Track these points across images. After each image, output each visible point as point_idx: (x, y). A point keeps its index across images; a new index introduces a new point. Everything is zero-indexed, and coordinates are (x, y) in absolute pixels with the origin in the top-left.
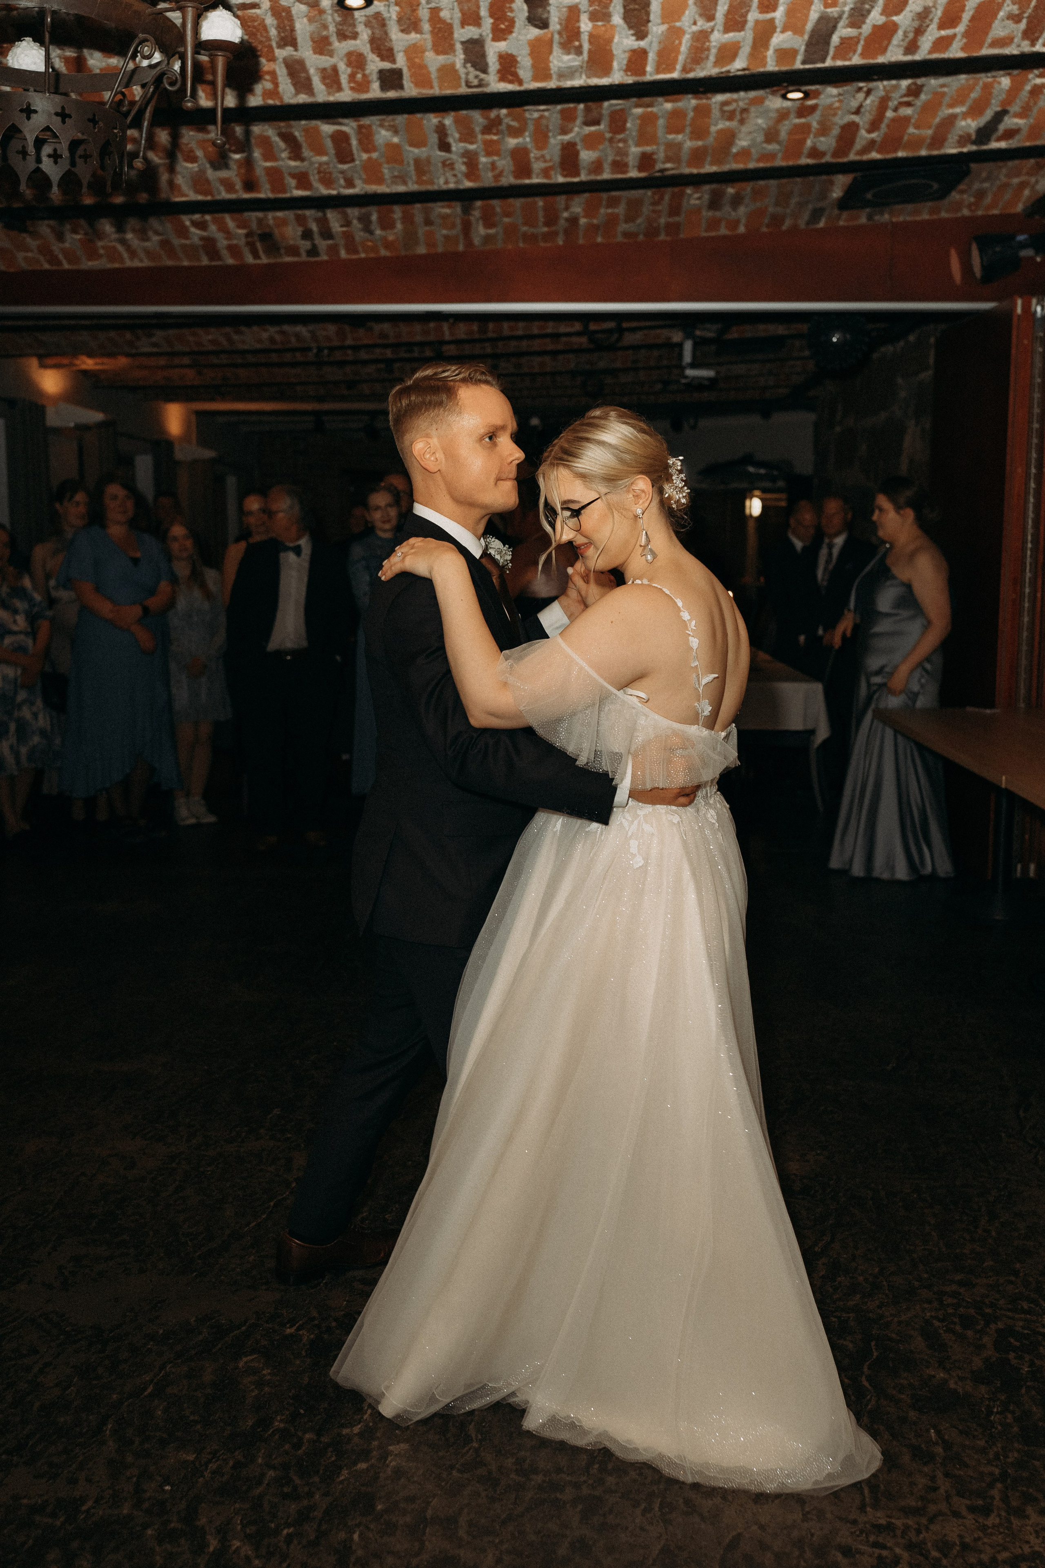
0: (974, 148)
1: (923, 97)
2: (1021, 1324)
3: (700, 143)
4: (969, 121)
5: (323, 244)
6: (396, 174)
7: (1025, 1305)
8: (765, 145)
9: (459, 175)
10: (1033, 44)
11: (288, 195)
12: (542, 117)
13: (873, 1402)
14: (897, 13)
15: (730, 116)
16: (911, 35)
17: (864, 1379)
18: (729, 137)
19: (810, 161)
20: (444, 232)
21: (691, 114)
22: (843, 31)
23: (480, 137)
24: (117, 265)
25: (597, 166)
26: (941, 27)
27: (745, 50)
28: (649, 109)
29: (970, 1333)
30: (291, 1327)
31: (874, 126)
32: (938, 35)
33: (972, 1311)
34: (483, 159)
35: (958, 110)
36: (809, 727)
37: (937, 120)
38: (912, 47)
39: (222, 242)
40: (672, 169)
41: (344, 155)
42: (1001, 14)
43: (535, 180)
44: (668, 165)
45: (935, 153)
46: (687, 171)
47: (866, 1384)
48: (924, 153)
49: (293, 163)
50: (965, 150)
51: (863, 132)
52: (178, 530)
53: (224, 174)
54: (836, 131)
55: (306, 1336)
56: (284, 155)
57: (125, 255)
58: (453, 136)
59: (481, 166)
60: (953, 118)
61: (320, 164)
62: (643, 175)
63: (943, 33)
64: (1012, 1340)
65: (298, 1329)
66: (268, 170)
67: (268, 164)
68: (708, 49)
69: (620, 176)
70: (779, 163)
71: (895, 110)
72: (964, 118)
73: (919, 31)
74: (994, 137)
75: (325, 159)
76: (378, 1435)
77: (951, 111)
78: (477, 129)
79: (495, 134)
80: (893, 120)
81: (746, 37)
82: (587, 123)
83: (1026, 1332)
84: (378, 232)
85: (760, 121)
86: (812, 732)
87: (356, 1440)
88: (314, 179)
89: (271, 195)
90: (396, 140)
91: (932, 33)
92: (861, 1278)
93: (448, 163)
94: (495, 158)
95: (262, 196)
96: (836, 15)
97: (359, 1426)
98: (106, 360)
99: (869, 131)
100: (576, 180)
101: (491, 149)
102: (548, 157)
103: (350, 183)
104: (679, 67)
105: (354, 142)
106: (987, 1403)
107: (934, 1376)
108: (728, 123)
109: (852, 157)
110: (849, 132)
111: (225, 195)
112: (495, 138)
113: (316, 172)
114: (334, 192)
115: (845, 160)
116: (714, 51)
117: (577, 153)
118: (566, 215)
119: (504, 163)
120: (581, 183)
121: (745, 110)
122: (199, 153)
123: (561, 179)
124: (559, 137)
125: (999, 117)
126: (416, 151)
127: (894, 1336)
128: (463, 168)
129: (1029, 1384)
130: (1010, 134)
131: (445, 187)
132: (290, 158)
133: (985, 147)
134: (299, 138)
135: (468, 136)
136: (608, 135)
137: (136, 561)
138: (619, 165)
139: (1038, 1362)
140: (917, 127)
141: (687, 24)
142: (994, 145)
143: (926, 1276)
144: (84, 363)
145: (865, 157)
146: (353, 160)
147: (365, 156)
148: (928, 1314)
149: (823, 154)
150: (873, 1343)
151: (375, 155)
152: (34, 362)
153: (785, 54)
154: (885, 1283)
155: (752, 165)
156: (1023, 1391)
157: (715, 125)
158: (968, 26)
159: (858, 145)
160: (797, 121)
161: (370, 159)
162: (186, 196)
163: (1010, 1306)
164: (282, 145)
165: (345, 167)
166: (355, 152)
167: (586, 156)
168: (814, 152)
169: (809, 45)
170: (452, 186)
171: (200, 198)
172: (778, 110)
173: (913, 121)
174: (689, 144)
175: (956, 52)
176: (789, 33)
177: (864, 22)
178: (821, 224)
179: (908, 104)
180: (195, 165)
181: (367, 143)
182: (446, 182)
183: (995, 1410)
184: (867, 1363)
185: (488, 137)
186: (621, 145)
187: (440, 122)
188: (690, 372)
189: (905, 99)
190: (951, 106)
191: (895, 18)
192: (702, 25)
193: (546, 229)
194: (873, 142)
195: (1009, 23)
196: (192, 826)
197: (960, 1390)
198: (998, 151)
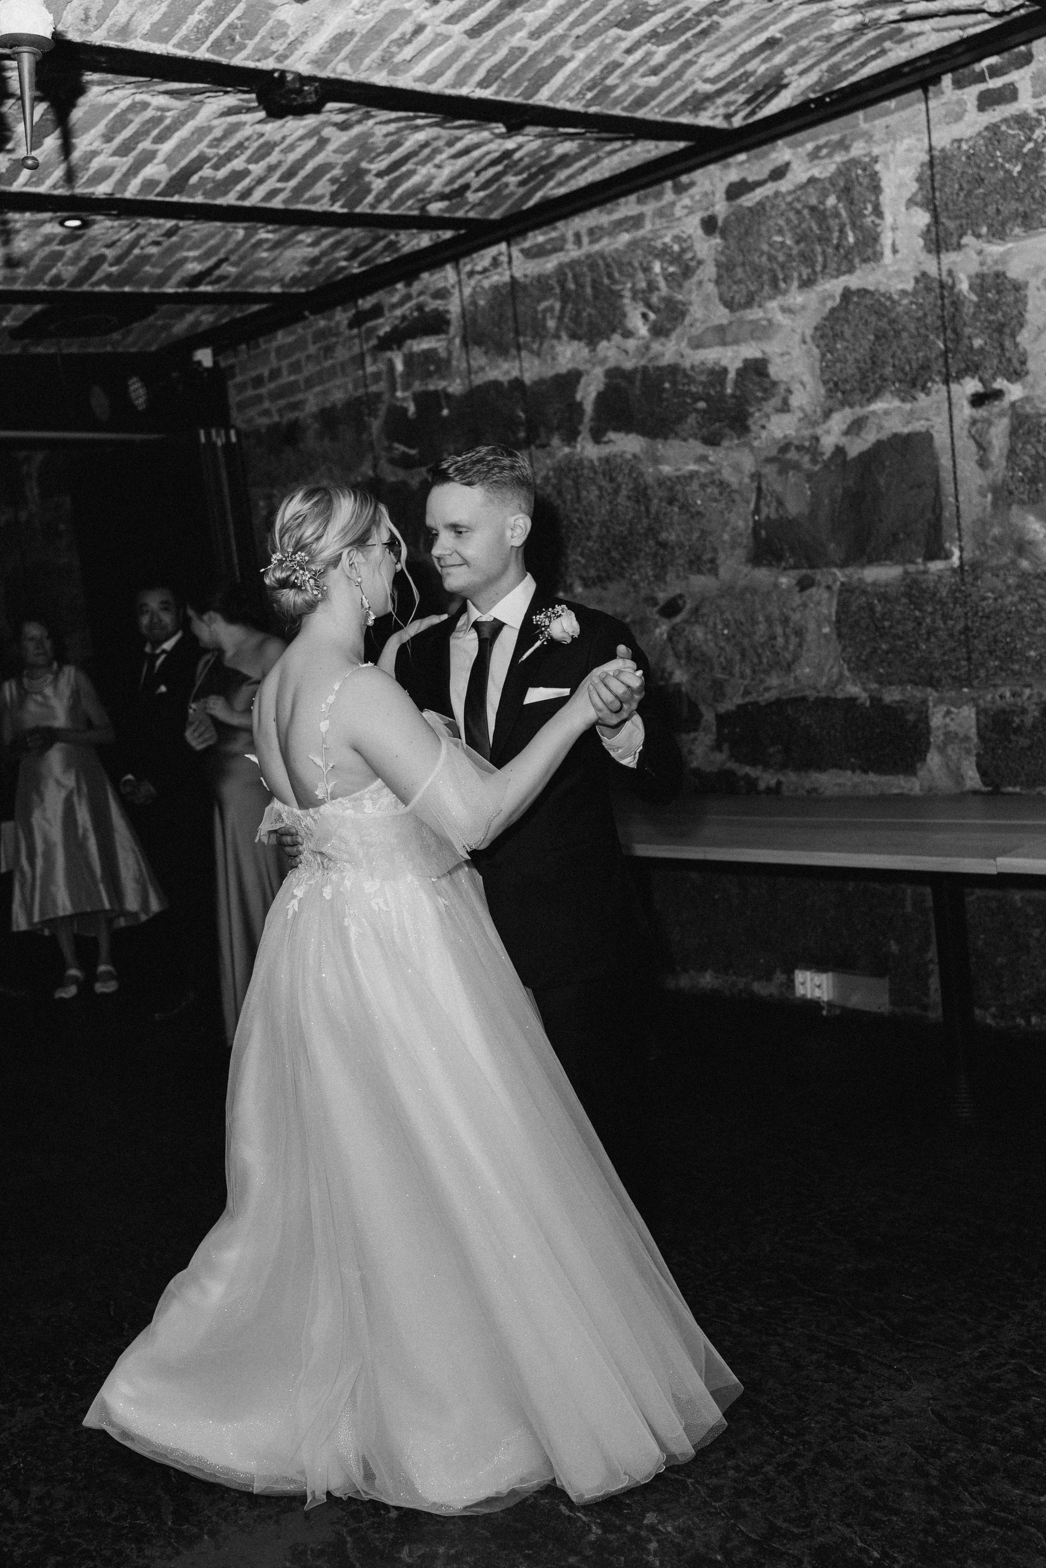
0: (187, 289)
1: (174, 239)
4: (195, 264)
10: (332, 205)
14: (257, 162)
16: (253, 183)
17: (817, 1293)
19: (46, 288)
22: (206, 171)
26: (280, 180)
27: (117, 176)
31: (118, 260)
32: (272, 187)
35: (192, 254)
37: (172, 261)
38: (246, 194)
42: (328, 176)
45: (156, 290)
48: (146, 289)
50: (180, 290)
51: (105, 266)
54: (83, 263)
60: (185, 260)
63: (279, 185)
68: (87, 169)
71: (142, 248)
72: (192, 262)
73: (261, 181)
74: (208, 279)
77: (185, 254)
80: (137, 257)
81: (124, 163)
91: (272, 183)
96: (211, 155)
99: (112, 265)
104: (49, 182)
107: (846, 1269)
109: (86, 288)
110: (95, 263)
115: (79, 290)
116: (91, 172)
121: (16, 231)
125: (219, 263)
130: (219, 280)
133: (193, 290)
140: (153, 266)
141: (85, 142)
142: (202, 288)
145: (97, 289)
149: (61, 282)
153: (149, 184)
158: (300, 183)
159: (96, 277)
160: (56, 248)
168: (57, 280)
169: (173, 179)
172: (46, 235)
173: (154, 259)
175: (277, 203)
176: (164, 166)
177: (224, 165)
179: (157, 243)
189: (160, 239)
190: (189, 249)
191: (252, 167)
192: (96, 145)
194: (109, 275)
195: (328, 184)
198: (205, 294)
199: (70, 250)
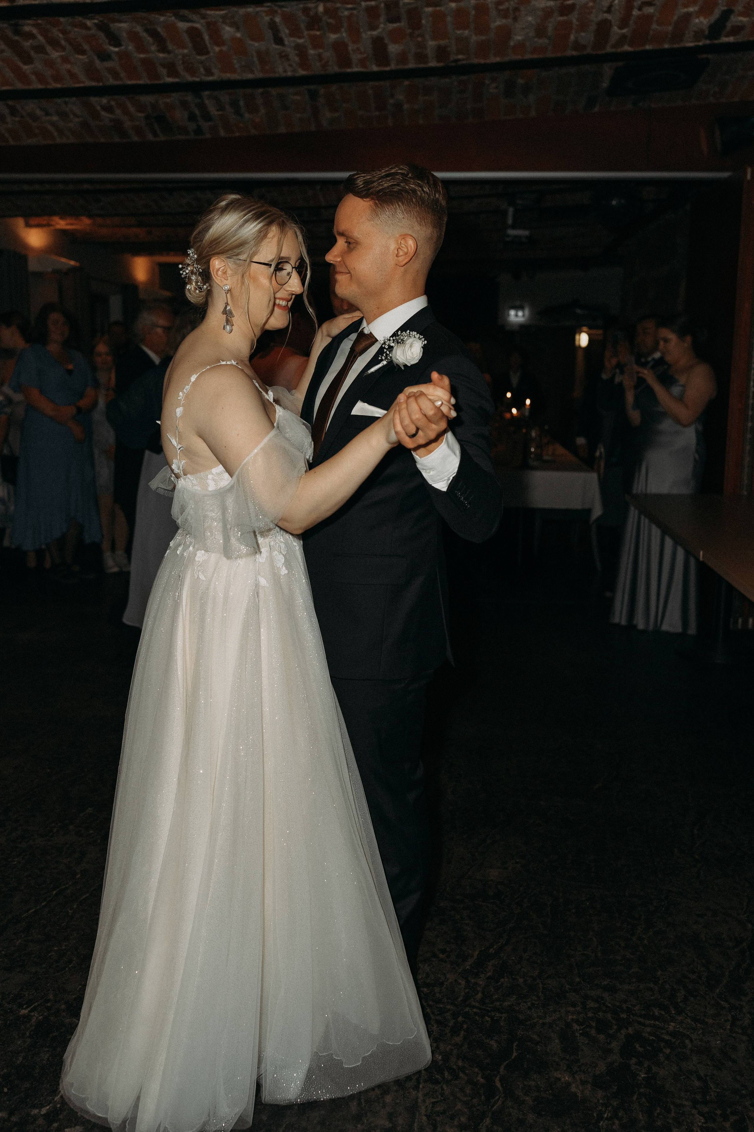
0: (708, 42)
2: (648, 1029)
3: (484, 38)
4: (702, 19)
5: (205, 125)
6: (243, 63)
7: (656, 1012)
8: (536, 40)
9: (294, 65)
11: (161, 82)
12: (352, 14)
13: (500, 1102)
15: (505, 14)
17: (497, 1080)
18: (506, 33)
19: (574, 53)
20: (298, 115)
21: (473, 12)
23: (306, 33)
24: (50, 142)
25: (403, 58)
28: (438, 8)
29: (602, 1037)
30: (25, 1009)
31: (624, 23)
33: (609, 1016)
34: (312, 52)
35: (691, 9)
36: (586, 506)
37: (675, 18)
39: (128, 124)
40: (464, 60)
41: (201, 49)
43: (356, 69)
44: (460, 57)
45: (676, 46)
46: (475, 61)
47: (498, 1084)
48: (666, 46)
49: (161, 55)
50: (700, 44)
51: (615, 29)
52: (102, 348)
53: (109, 64)
54: (593, 27)
55: (36, 1017)
56: (153, 48)
57: (56, 134)
58: (284, 32)
59: (310, 58)
60: (688, 16)
61: (184, 56)
62: (441, 64)
64: (637, 1046)
65: (30, 1012)
66: (143, 61)
67: (142, 56)
69: (422, 66)
70: (550, 55)
71: (640, 9)
72: (698, 17)
74: (724, 32)
75: (186, 51)
76: (61, 1117)
77: (686, 10)
78: (302, 26)
79: (318, 30)
80: (639, 18)
82: (391, 21)
83: (651, 1038)
84: (247, 115)
85: (530, 19)
86: (588, 512)
87: (41, 1121)
88: (180, 68)
89: (149, 82)
90: (238, 35)
92: (521, 980)
93: (283, 54)
94: (321, 51)
95: (141, 82)
97: (48, 1107)
98: (73, 221)
99: (621, 28)
100: (387, 69)
101: (317, 43)
102: (362, 50)
103: (209, 72)
105: (206, 37)
106: (600, 1108)
107: (559, 1079)
108: (504, 21)
109: (609, 49)
110: (604, 27)
111: (111, 81)
112: (318, 33)
113: (181, 62)
114: (197, 79)
115: (603, 52)
117: (384, 47)
118: (392, 101)
119: (328, 55)
120: (391, 72)
121: (516, 9)
122: (86, 47)
123: (375, 68)
124: (369, 33)
125: (726, 14)
126: (256, 44)
127: (535, 1037)
128: (297, 59)
129: (642, 1090)
130: (737, 30)
131: (284, 75)
132: (159, 51)
133: (716, 42)
134: (162, 33)
135: (295, 32)
136: (409, 31)
137: (70, 372)
138: (421, 57)
139: (655, 1069)
140: (659, 24)
142: (725, 40)
143: (578, 980)
144: (58, 224)
145: (621, 50)
146: (208, 53)
147: (217, 49)
148: (570, 1017)
149: (584, 47)
150: (515, 1044)
151: (224, 48)
152: (20, 222)
154: (541, 985)
155: (528, 56)
156: (635, 1097)
157: (495, 22)
159: (613, 40)
160: (561, 18)
161: (221, 51)
162: (83, 82)
163: (644, 1012)
164: (150, 39)
165: (203, 58)
166: (209, 45)
167: (393, 49)
168: (577, 45)
170: (289, 74)
171: (94, 84)
172: (543, 9)
173: (655, 19)
174: (474, 38)
178: (596, 109)
179: (650, 4)
180: (85, 57)
181: (217, 38)
182: (285, 71)
183: (606, 1115)
184: (505, 1063)
185: (312, 33)
186: (419, 39)
187: (271, 19)
188: (511, 232)
190: (686, 6)
193: (377, 113)
194: (624, 37)
196: (115, 574)
197: (579, 1095)
198: (728, 45)
199: (574, 18)
